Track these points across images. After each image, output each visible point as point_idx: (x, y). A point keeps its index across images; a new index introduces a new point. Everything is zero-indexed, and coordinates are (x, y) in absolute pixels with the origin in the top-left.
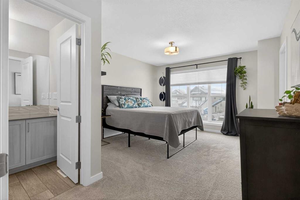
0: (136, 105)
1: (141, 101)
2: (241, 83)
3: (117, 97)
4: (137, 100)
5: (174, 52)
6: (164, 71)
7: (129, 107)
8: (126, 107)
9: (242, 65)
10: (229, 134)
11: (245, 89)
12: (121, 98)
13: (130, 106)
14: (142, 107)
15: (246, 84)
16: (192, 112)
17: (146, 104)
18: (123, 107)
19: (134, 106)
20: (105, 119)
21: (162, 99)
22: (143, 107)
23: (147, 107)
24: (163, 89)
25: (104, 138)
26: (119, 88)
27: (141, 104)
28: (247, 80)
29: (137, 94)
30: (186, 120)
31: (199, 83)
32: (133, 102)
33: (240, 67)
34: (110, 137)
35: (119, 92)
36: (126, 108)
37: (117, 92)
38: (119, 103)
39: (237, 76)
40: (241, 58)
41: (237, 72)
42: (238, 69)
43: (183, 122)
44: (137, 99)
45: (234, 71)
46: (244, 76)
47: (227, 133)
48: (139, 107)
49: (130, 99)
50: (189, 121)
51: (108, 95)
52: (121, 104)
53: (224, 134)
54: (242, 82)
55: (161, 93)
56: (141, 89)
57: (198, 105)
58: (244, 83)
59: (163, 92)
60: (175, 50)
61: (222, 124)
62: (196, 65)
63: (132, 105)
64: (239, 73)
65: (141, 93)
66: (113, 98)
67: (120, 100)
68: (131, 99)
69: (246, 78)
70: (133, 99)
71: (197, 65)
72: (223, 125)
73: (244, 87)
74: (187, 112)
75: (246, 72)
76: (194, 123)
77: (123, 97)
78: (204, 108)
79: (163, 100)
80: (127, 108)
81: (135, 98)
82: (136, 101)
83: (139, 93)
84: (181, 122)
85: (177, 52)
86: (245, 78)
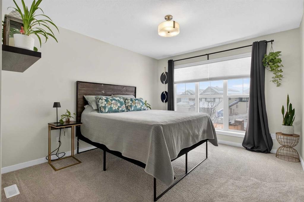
0: (124, 107)
1: (131, 102)
2: (273, 78)
3: (95, 97)
4: (127, 101)
5: (172, 31)
6: (166, 65)
7: (111, 111)
8: (107, 110)
9: (275, 51)
10: (254, 150)
11: (279, 85)
12: (100, 99)
13: (114, 110)
14: (132, 111)
15: (281, 78)
16: (199, 120)
17: (139, 107)
18: (102, 112)
19: (120, 109)
20: (80, 127)
21: (164, 101)
22: (134, 111)
23: (140, 110)
24: (165, 88)
25: (79, 152)
26: (102, 85)
27: (131, 106)
28: (282, 72)
29: (129, 94)
30: (189, 133)
31: (211, 79)
32: (119, 105)
33: (272, 54)
34: (89, 150)
35: (103, 91)
36: (107, 112)
37: (100, 91)
38: (97, 105)
39: (266, 67)
40: (272, 41)
41: (267, 61)
42: (269, 57)
43: (183, 135)
44: (126, 99)
45: (262, 60)
46: (279, 66)
47: (251, 148)
48: (127, 111)
49: (114, 100)
50: (194, 134)
51: (86, 95)
52: (100, 107)
53: (247, 149)
54: (274, 76)
55: (163, 92)
56: (136, 88)
57: (210, 107)
58: (277, 77)
59: (165, 92)
60: (173, 26)
61: (245, 134)
62: (206, 55)
63: (116, 108)
64: (271, 62)
65: (135, 93)
66: (91, 98)
67: (99, 102)
68: (116, 100)
69: (281, 70)
70: (119, 100)
71: (208, 55)
72: (245, 136)
73: (278, 82)
74: (190, 119)
75: (281, 61)
76: (203, 136)
77: (104, 98)
78: (218, 110)
79: (166, 102)
80: (109, 112)
81: (124, 98)
82: (125, 102)
83: (133, 92)
84: (179, 138)
85: (176, 30)
86: (279, 69)
